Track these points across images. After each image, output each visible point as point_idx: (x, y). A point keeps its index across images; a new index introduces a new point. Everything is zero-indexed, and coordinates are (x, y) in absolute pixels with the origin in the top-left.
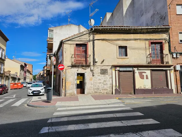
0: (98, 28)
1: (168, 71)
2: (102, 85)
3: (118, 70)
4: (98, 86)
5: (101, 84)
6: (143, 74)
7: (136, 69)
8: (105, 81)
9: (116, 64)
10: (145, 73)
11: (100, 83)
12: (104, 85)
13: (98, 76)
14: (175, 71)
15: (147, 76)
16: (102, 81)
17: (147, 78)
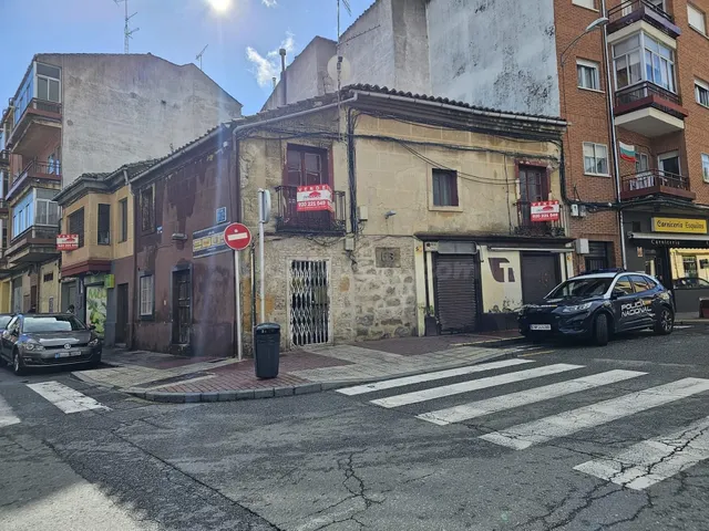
0: (372, 94)
1: (562, 256)
2: (381, 306)
3: (432, 252)
4: (371, 310)
5: (378, 303)
6: (502, 265)
7: (482, 249)
8: (391, 291)
9: (424, 229)
10: (506, 261)
11: (376, 298)
12: (389, 304)
13: (368, 272)
14: (577, 255)
15: (510, 271)
16: (381, 292)
17: (512, 279)
